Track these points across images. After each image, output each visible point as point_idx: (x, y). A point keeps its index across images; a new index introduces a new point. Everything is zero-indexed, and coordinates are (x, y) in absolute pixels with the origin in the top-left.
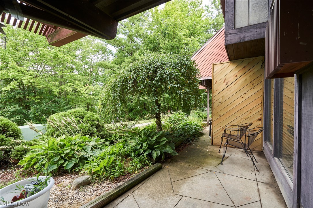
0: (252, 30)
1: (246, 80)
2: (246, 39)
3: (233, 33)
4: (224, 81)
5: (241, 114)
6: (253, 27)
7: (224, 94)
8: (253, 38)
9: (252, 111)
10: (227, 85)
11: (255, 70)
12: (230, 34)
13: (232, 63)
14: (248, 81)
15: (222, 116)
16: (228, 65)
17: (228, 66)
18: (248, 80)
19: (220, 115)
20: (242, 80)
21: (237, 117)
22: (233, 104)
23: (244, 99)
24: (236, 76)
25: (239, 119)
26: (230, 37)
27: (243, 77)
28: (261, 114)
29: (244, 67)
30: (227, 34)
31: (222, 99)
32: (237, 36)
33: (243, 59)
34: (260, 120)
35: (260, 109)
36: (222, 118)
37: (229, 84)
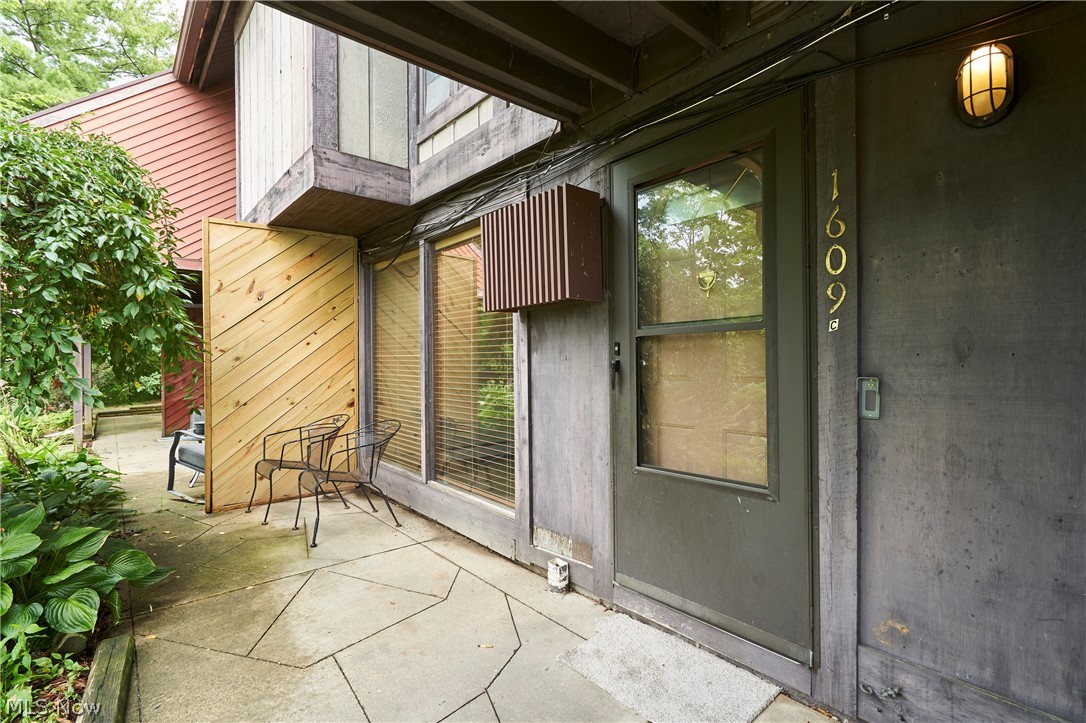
0: (380, 174)
1: (316, 293)
2: (369, 193)
3: (337, 160)
4: (248, 286)
5: (303, 392)
6: (382, 168)
7: (250, 330)
8: (382, 197)
9: (332, 381)
10: (262, 303)
11: (338, 270)
12: (328, 160)
13: (274, 234)
14: (323, 297)
15: (245, 404)
16: (261, 235)
17: (262, 240)
18: (321, 295)
19: (238, 402)
20: (303, 293)
21: (292, 404)
22: (280, 365)
23: (312, 348)
24: (289, 278)
25: (300, 408)
26: (329, 170)
27: (307, 285)
28: (353, 390)
29: (311, 255)
30: (319, 157)
31: (246, 347)
32: (346, 173)
33: (307, 232)
34: (351, 405)
35: (352, 376)
36: (246, 414)
37: (266, 299)
